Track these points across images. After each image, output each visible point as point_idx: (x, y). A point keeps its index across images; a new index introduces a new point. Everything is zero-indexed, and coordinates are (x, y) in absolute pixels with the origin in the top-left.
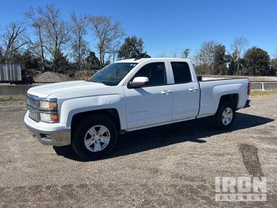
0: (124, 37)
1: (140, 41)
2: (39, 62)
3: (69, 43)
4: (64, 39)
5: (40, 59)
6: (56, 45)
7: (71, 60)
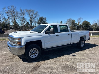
0: (39, 17)
1: (45, 18)
2: (8, 26)
3: (19, 19)
4: (18, 18)
5: (8, 25)
6: (15, 19)
7: (20, 25)
